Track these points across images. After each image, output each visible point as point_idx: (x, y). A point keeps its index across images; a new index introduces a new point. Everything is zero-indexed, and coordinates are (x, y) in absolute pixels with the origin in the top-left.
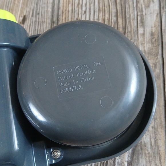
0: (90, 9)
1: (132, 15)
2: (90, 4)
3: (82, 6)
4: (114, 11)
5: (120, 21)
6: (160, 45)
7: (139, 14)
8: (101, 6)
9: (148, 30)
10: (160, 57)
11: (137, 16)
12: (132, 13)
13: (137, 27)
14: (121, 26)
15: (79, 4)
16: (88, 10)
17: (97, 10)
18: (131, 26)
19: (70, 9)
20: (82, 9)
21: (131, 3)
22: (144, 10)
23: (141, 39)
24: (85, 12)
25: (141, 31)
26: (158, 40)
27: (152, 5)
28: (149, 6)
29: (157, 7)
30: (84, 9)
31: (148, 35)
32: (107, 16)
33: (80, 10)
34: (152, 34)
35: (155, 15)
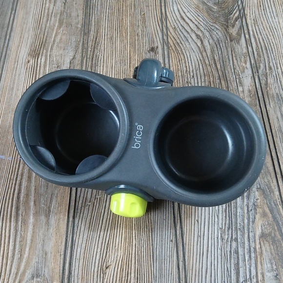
0: (197, 74)
1: (231, 78)
2: (196, 71)
3: (189, 72)
4: (217, 75)
5: (223, 82)
6: (257, 99)
7: (237, 77)
8: (205, 72)
9: (246, 89)
10: (258, 107)
11: (236, 79)
12: (231, 77)
13: (237, 87)
14: (224, 86)
15: (187, 71)
16: (195, 75)
17: (203, 75)
18: (232, 86)
19: (180, 74)
20: (190, 74)
21: (229, 70)
22: (241, 75)
23: (241, 95)
24: (193, 77)
25: (240, 89)
26: (255, 95)
27: (246, 71)
28: (244, 72)
29: (250, 72)
30: (192, 74)
31: (246, 92)
32: (211, 79)
33: (188, 75)
34: (250, 91)
35: (250, 78)
